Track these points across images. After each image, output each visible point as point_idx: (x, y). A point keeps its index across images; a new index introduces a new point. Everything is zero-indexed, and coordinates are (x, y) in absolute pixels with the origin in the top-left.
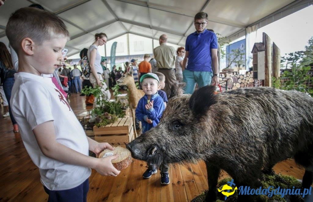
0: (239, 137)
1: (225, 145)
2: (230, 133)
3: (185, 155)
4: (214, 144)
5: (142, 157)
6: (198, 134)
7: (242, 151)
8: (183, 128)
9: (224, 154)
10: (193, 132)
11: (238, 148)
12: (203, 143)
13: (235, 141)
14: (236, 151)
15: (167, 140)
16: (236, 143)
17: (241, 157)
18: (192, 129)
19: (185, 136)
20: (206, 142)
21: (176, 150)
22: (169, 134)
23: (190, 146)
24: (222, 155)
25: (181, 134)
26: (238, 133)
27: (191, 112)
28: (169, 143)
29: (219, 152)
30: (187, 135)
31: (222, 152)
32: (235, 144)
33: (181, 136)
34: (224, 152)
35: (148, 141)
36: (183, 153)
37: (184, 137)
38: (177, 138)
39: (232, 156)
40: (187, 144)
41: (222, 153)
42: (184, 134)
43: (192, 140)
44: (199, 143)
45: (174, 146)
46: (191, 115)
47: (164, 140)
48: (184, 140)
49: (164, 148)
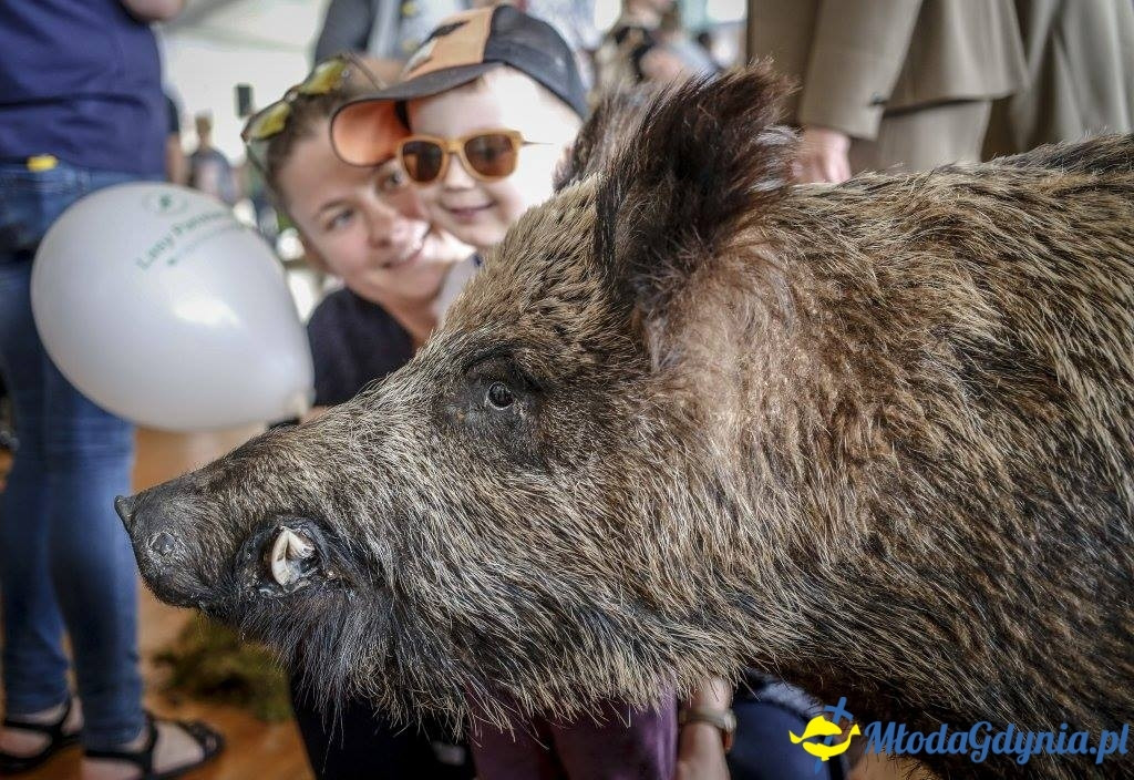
0: (1028, 512)
1: (906, 577)
2: (947, 477)
3: (562, 621)
4: (805, 557)
5: (201, 589)
6: (643, 462)
7: (1061, 636)
8: (536, 411)
9: (898, 654)
10: (610, 447)
11: (1018, 612)
12: (699, 540)
13: (992, 549)
14: (1004, 638)
15: (411, 492)
16: (1003, 568)
17: (1062, 690)
18: (603, 423)
19: (550, 473)
20: (720, 538)
21: (482, 576)
22: (434, 450)
23: (590, 549)
24: (883, 654)
25: (521, 459)
26: (1015, 478)
27: (593, 284)
28: (425, 518)
29: (859, 627)
30: (565, 463)
31: (884, 635)
32: (993, 571)
33: (518, 469)
34: (900, 634)
35: (261, 486)
36: (547, 602)
37: (542, 482)
38: (485, 486)
39: (979, 677)
40: (560, 534)
41: (880, 640)
42: (544, 456)
43: (601, 508)
44: (653, 537)
45: (462, 542)
46: (594, 308)
47: (383, 492)
48: (539, 498)
49: (380, 548)
